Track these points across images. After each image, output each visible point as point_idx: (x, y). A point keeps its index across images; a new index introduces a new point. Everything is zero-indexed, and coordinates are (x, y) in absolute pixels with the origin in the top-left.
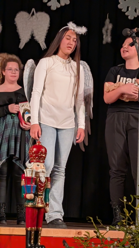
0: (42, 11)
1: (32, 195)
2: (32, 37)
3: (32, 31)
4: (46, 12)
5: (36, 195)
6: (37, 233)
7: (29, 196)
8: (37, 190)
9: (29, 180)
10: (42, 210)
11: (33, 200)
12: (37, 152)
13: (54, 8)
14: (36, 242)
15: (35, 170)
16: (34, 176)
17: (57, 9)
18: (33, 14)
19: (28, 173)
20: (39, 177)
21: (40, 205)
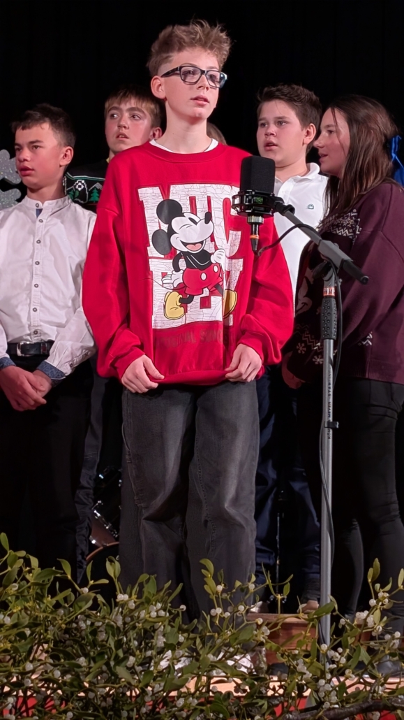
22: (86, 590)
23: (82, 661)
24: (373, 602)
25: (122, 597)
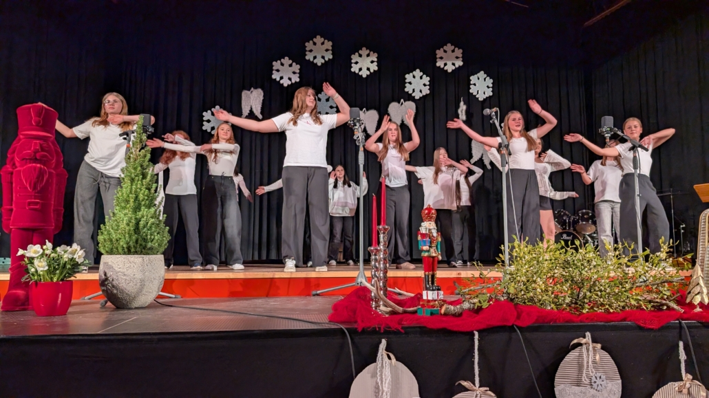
0: (409, 100)
1: (428, 247)
2: (403, 121)
3: (402, 117)
4: (412, 101)
5: (430, 247)
6: (433, 276)
7: (425, 248)
8: (431, 243)
9: (424, 236)
10: (436, 258)
11: (428, 251)
12: (429, 213)
13: (417, 98)
14: (433, 283)
15: (428, 227)
16: (427, 232)
17: (420, 98)
18: (402, 104)
19: (423, 230)
20: (432, 233)
21: (434, 255)
22: (569, 249)
23: (571, 269)
24: (662, 250)
25: (580, 251)
